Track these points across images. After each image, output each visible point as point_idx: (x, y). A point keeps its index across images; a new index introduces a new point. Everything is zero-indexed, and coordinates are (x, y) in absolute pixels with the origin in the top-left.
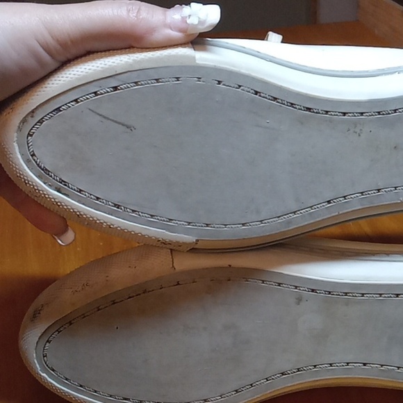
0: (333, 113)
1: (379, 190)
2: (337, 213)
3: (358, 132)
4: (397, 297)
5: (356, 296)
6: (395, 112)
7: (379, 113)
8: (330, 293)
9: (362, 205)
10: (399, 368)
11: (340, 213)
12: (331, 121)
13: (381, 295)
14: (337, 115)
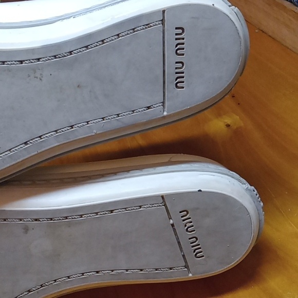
0: (9, 63)
1: (72, 127)
2: (36, 153)
3: (39, 76)
4: (112, 212)
5: (75, 218)
6: (71, 54)
7: (55, 57)
8: (51, 219)
9: (58, 142)
10: (127, 270)
11: (39, 151)
12: (9, 70)
13: (97, 213)
14: (14, 64)
